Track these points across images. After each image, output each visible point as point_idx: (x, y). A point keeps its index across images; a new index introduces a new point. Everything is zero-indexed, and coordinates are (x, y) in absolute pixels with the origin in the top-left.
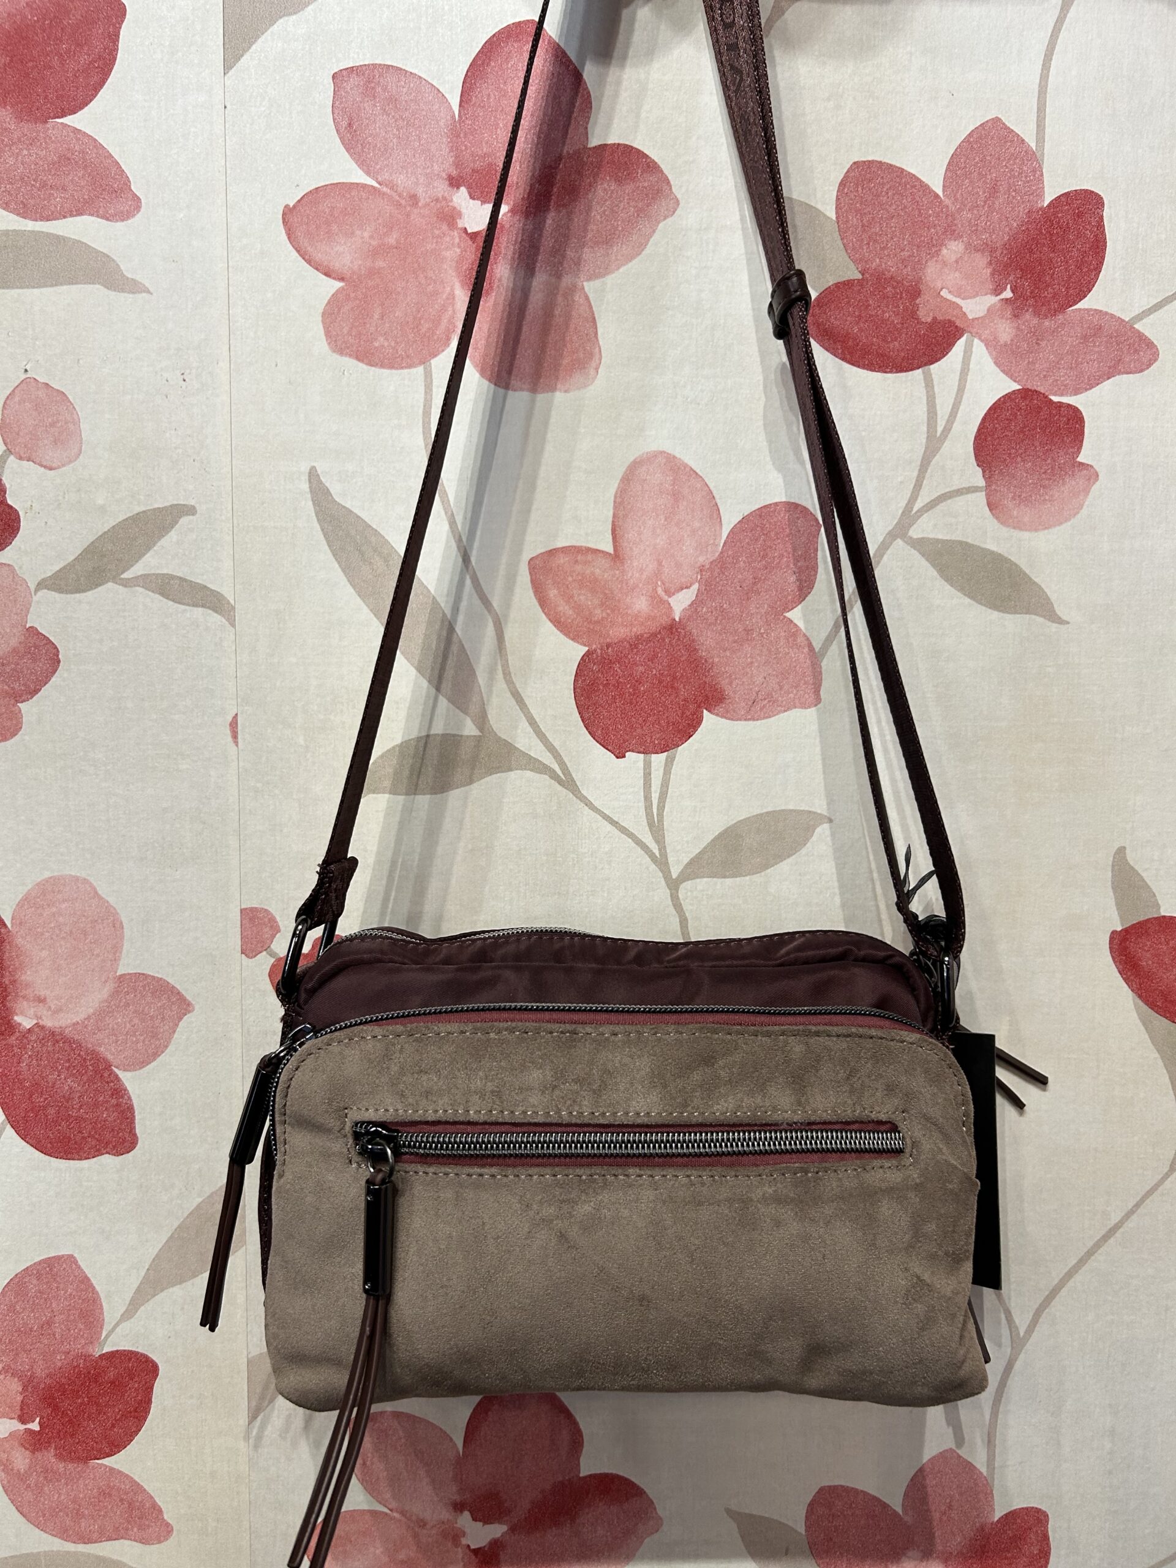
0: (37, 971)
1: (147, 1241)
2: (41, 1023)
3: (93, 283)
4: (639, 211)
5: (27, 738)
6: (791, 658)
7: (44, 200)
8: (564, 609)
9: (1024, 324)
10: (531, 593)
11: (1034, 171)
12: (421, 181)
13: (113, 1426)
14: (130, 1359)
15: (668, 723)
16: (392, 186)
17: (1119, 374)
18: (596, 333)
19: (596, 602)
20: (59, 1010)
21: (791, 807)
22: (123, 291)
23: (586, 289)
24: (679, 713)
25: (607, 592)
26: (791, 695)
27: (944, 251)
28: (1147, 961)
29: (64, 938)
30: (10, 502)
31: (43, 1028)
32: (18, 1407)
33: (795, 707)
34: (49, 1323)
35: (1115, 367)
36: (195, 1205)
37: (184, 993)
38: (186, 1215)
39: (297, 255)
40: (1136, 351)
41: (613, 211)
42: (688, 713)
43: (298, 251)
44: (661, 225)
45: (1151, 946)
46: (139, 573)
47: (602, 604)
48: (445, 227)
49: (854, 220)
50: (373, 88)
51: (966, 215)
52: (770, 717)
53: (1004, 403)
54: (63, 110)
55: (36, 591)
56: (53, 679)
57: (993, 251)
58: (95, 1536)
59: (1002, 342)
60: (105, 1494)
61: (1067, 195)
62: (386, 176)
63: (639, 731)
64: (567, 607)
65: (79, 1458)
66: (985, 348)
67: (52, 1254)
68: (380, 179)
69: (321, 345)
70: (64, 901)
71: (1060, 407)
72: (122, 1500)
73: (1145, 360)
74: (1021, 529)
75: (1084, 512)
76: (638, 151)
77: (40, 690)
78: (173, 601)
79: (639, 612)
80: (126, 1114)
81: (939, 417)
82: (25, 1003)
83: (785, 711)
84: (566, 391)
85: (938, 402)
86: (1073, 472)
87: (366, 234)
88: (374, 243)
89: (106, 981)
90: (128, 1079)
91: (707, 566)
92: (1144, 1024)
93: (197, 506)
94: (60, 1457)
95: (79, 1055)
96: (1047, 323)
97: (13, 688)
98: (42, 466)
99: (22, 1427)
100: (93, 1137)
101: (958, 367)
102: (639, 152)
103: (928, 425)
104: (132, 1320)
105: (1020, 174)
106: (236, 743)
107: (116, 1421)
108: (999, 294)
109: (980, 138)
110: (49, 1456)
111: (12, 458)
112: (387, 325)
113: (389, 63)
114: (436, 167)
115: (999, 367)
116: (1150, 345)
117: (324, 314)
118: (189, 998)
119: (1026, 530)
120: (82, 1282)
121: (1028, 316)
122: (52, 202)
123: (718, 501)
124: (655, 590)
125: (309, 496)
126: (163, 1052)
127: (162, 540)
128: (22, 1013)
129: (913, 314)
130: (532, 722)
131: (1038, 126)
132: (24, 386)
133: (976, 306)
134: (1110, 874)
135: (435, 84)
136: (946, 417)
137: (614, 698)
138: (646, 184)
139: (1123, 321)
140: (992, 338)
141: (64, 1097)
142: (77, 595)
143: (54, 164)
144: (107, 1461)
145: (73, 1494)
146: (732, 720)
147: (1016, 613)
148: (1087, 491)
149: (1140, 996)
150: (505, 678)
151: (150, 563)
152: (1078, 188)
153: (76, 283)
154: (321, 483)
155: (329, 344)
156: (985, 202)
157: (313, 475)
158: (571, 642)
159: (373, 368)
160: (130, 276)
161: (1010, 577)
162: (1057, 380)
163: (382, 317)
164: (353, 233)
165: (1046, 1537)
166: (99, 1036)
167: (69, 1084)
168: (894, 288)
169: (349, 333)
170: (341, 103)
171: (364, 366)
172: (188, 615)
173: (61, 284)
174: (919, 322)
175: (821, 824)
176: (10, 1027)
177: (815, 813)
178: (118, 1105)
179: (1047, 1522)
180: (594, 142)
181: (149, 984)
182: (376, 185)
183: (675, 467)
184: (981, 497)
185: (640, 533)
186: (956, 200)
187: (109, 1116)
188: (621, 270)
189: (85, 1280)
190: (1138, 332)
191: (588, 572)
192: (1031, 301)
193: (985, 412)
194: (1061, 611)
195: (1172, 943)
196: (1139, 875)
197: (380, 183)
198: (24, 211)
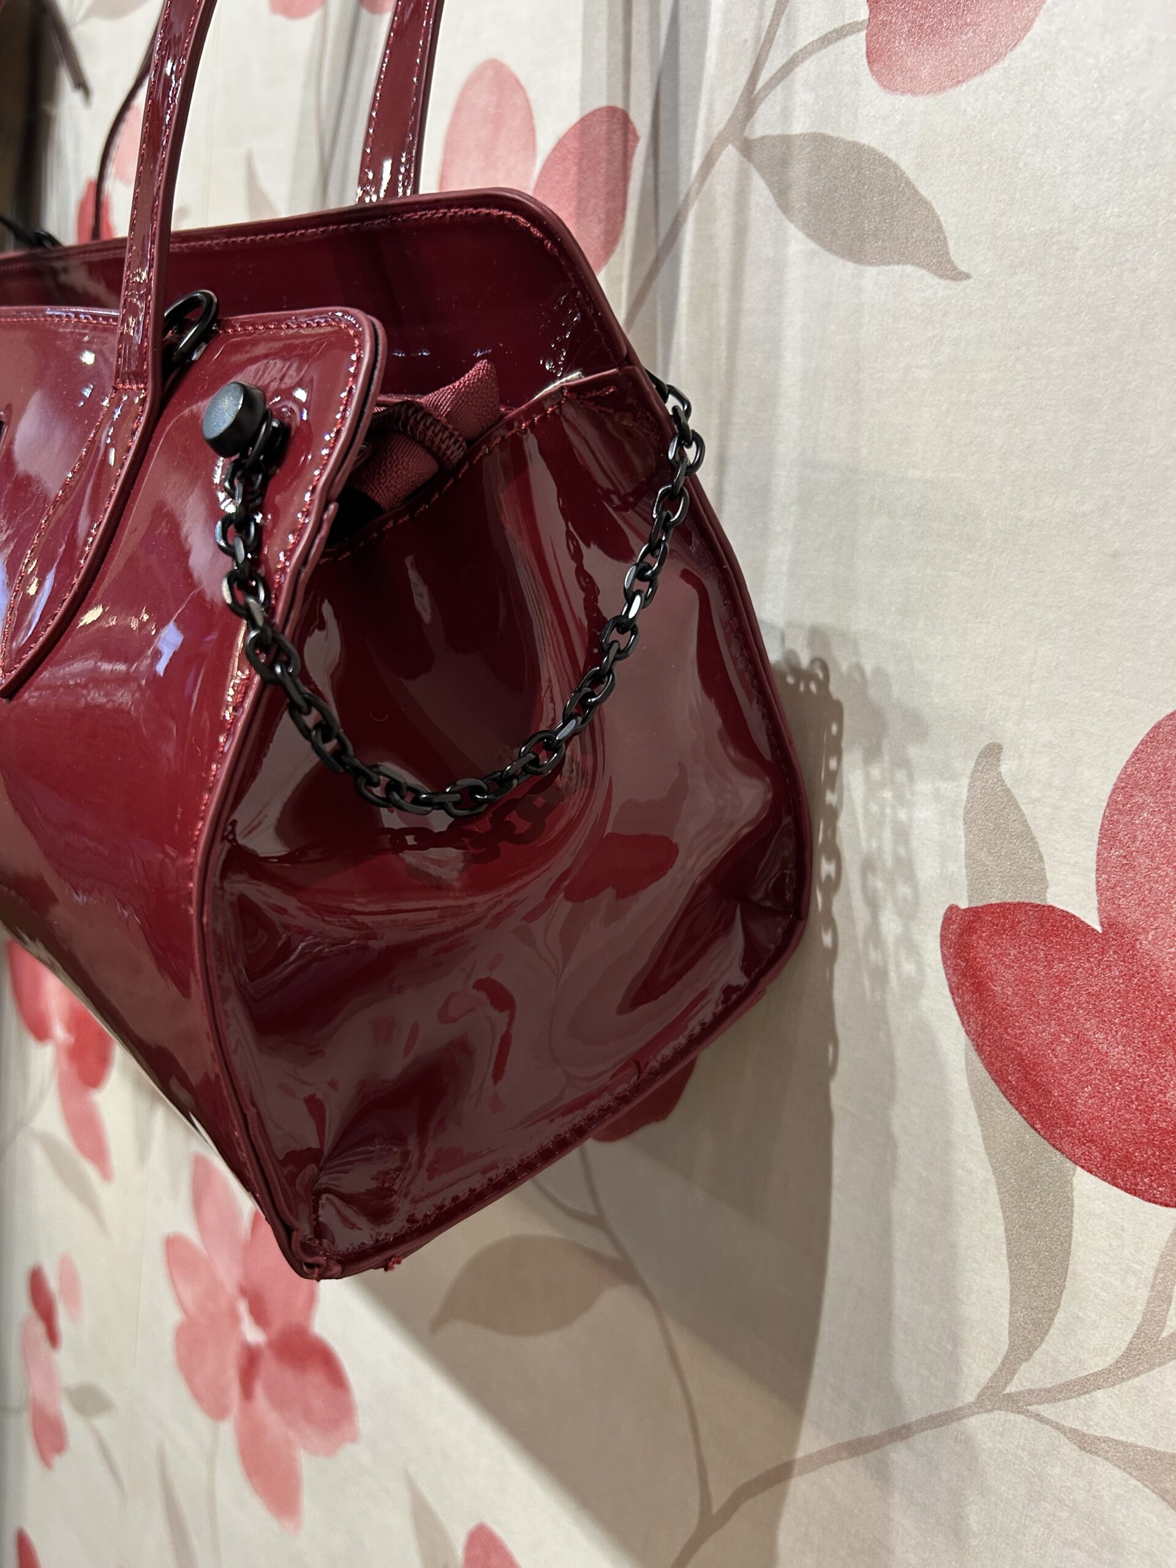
28: (1004, 986)
45: (1017, 959)
74: (914, 92)
92: (979, 1106)
119: (924, 92)
134: (964, 794)
147: (881, 262)
149: (979, 1050)
157: (249, 158)
183: (500, 79)
194: (959, 253)
195: (1057, 968)
196: (1017, 807)
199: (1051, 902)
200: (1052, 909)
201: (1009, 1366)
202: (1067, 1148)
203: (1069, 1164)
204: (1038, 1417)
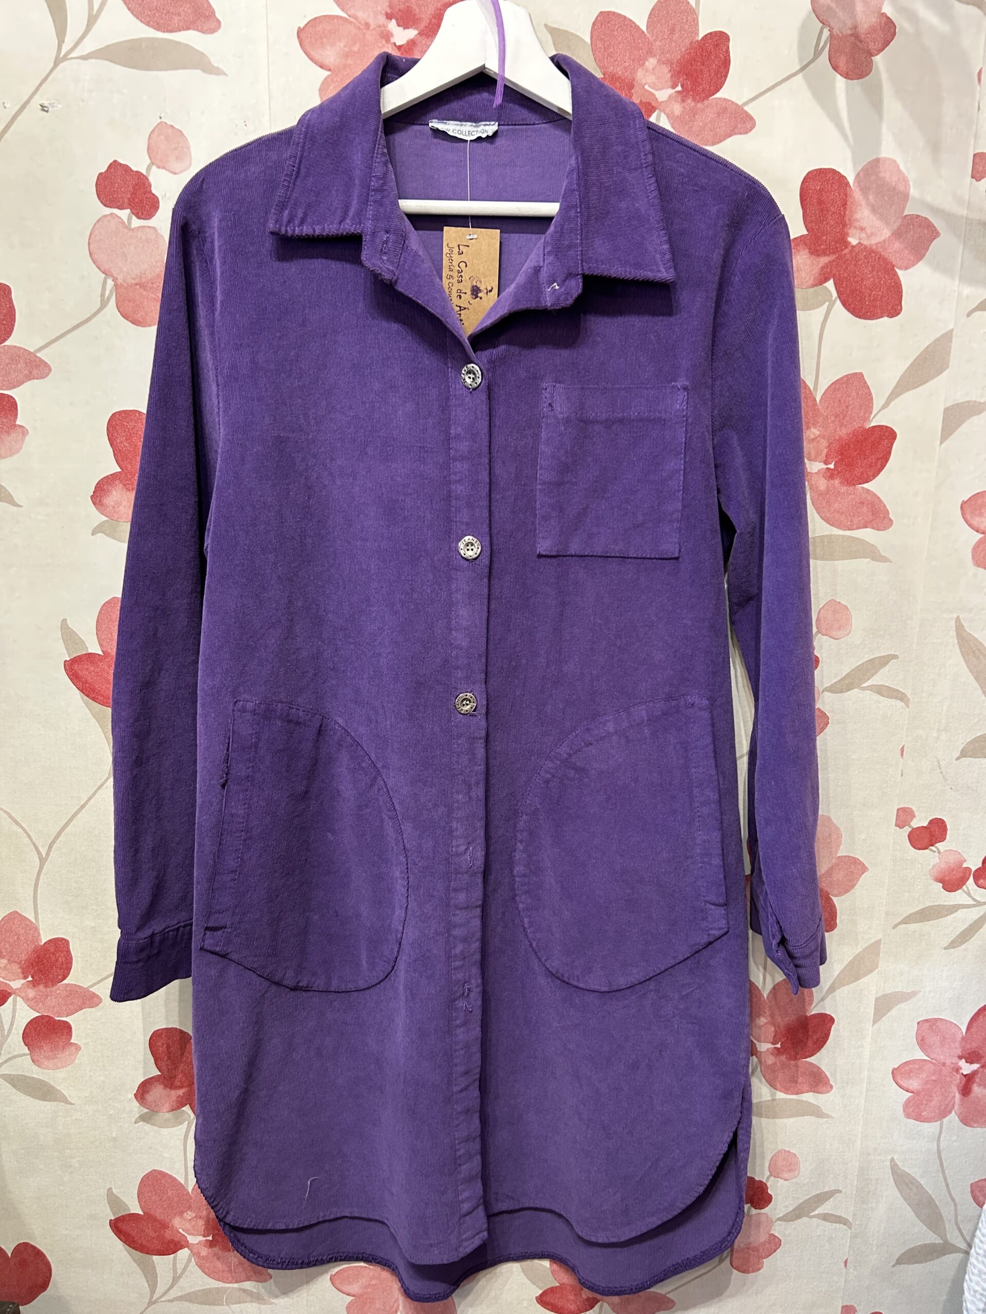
3: (195, 69)
7: (169, 21)
9: (686, 103)
11: (694, 20)
12: (371, 15)
16: (356, 18)
17: (735, 135)
22: (211, 73)
27: (647, 63)
30: (154, 191)
35: (733, 130)
40: (744, 122)
43: (306, 53)
48: (384, 42)
49: (600, 45)
51: (658, 43)
57: (672, 64)
59: (676, 115)
61: (711, 34)
62: (352, 12)
66: (666, 118)
68: (349, 13)
73: (749, 127)
87: (342, 45)
88: (346, 50)
96: (699, 105)
98: (170, 171)
105: (687, 21)
108: (674, 88)
114: (379, 7)
116: (752, 119)
117: (320, 90)
121: (689, 101)
122: (173, 22)
132: (159, 126)
133: (663, 95)
139: (738, 105)
152: (717, 30)
153: (187, 68)
156: (668, 36)
160: (216, 65)
162: (703, 137)
164: (335, 44)
168: (620, 83)
173: (180, 69)
182: (347, 17)
186: (653, 34)
190: (746, 111)
192: (691, 93)
197: (349, 16)
198: (158, 28)
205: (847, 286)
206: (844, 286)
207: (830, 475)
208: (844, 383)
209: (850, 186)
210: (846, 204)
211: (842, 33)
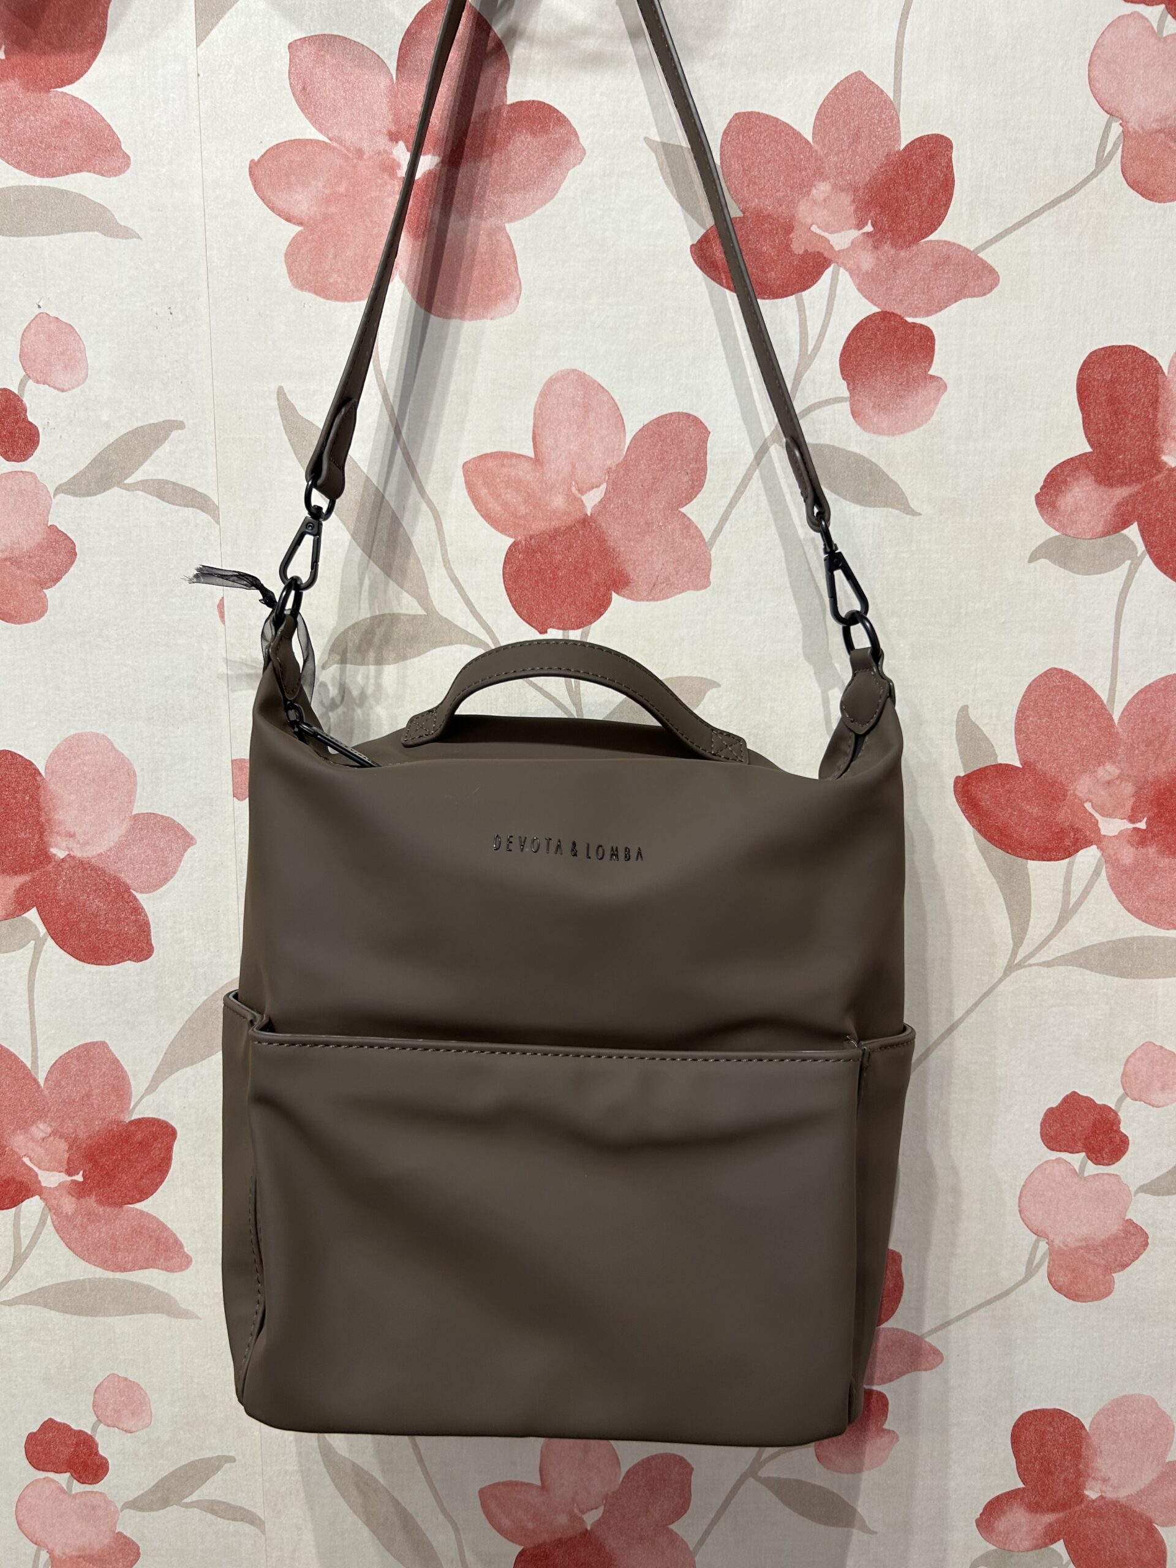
0: (67, 812)
1: (164, 1031)
2: (72, 854)
3: (93, 231)
4: (552, 160)
5: (52, 618)
6: (685, 547)
7: (49, 159)
8: (495, 507)
9: (883, 255)
10: (465, 492)
11: (892, 119)
12: (366, 136)
13: (142, 1177)
14: (153, 1125)
15: (583, 604)
16: (341, 142)
17: (964, 298)
18: (517, 268)
19: (520, 499)
20: (88, 843)
21: (686, 674)
22: (117, 236)
23: (508, 230)
24: (592, 594)
25: (529, 491)
26: (686, 579)
27: (814, 191)
28: (986, 801)
29: (88, 784)
30: (30, 419)
31: (74, 857)
32: (65, 1163)
33: (689, 589)
34: (88, 1095)
35: (961, 291)
36: (201, 1002)
37: (188, 830)
38: (195, 1009)
39: (261, 203)
40: (980, 277)
41: (528, 159)
42: (599, 595)
43: (263, 200)
44: (571, 172)
45: (989, 789)
46: (140, 479)
47: (525, 501)
48: (386, 177)
49: (736, 165)
50: (323, 56)
51: (833, 159)
52: (667, 597)
53: (866, 324)
54: (62, 80)
55: (55, 495)
56: (72, 569)
57: (856, 190)
58: (129, 1265)
59: (864, 270)
60: (137, 1231)
61: (920, 139)
62: (336, 132)
63: (558, 611)
64: (496, 505)
65: (115, 1203)
66: (849, 277)
67: (88, 1040)
68: (330, 135)
69: (285, 282)
70: (87, 753)
71: (914, 327)
72: (150, 1237)
73: (987, 284)
74: (880, 434)
75: (935, 418)
76: (550, 107)
77: (61, 578)
78: (168, 502)
79: (557, 508)
80: (144, 928)
81: (810, 337)
82: (59, 838)
83: (680, 593)
84: (492, 319)
85: (809, 324)
86: (925, 383)
87: (320, 184)
88: (327, 191)
89: (124, 820)
90: (143, 898)
91: (614, 469)
92: (983, 854)
93: (185, 421)
94: (100, 1202)
95: (104, 880)
96: (903, 254)
97: (39, 577)
98: (55, 388)
99: (69, 1179)
100: (117, 947)
101: (826, 293)
102: (552, 110)
103: (801, 344)
104: (154, 1094)
105: (880, 121)
106: (223, 622)
107: (144, 1173)
108: (861, 229)
109: (845, 89)
110: (91, 1202)
111: (30, 382)
112: (340, 263)
113: (336, 33)
114: (378, 124)
115: (861, 293)
116: (992, 271)
117: (286, 255)
118: (192, 833)
119: (885, 435)
120: (113, 1063)
121: (886, 247)
122: (57, 161)
123: (623, 413)
124: (570, 489)
125: (278, 412)
126: (172, 877)
127: (158, 451)
128: (56, 846)
129: (788, 247)
130: (468, 603)
131: (895, 78)
132: (38, 319)
133: (841, 240)
134: (954, 729)
135: (375, 50)
136: (816, 337)
137: (537, 582)
138: (557, 136)
139: (969, 250)
140: (855, 267)
141: (93, 914)
142: (89, 498)
143: (56, 127)
144: (138, 1206)
145: (111, 1232)
146: (637, 600)
147: (875, 506)
148: (936, 400)
149: (980, 831)
150: (445, 566)
151: (147, 471)
152: (930, 133)
153: (78, 231)
154: (288, 400)
155: (291, 281)
156: (849, 147)
157: (281, 393)
158: (499, 534)
159: (329, 301)
160: (122, 223)
161: (870, 475)
162: (910, 304)
163: (335, 257)
164: (309, 183)
165: (899, 1274)
166: (119, 865)
167: (97, 904)
168: (771, 224)
169: (308, 271)
170: (296, 69)
171: (322, 300)
172: (180, 514)
173: (67, 232)
174: (794, 255)
175: (712, 688)
176: (48, 858)
177: (705, 679)
178: (136, 921)
179: (901, 1261)
180: (511, 99)
181: (159, 822)
182: (327, 141)
183: (584, 383)
184: (846, 406)
185: (556, 440)
187: (131, 930)
188: (537, 213)
189: (115, 1061)
190: (981, 259)
191: (513, 474)
192: (889, 235)
193: (849, 332)
194: (914, 505)
195: (1007, 787)
196: (979, 729)
197: (330, 139)
198: (33, 169)
199: (1000, 761)
200: (1001, 764)
201: (1014, 953)
202: (1023, 855)
203: (1025, 861)
204: (1030, 965)
205: (1161, 533)
206: (1157, 532)
207: (1141, 839)
208: (1161, 690)
209: (1163, 373)
210: (1157, 401)
211: (1143, 128)
